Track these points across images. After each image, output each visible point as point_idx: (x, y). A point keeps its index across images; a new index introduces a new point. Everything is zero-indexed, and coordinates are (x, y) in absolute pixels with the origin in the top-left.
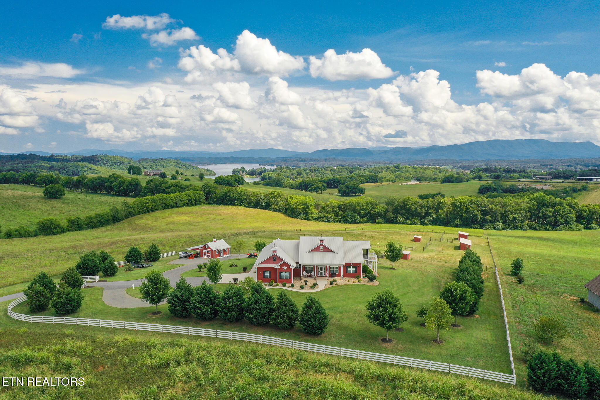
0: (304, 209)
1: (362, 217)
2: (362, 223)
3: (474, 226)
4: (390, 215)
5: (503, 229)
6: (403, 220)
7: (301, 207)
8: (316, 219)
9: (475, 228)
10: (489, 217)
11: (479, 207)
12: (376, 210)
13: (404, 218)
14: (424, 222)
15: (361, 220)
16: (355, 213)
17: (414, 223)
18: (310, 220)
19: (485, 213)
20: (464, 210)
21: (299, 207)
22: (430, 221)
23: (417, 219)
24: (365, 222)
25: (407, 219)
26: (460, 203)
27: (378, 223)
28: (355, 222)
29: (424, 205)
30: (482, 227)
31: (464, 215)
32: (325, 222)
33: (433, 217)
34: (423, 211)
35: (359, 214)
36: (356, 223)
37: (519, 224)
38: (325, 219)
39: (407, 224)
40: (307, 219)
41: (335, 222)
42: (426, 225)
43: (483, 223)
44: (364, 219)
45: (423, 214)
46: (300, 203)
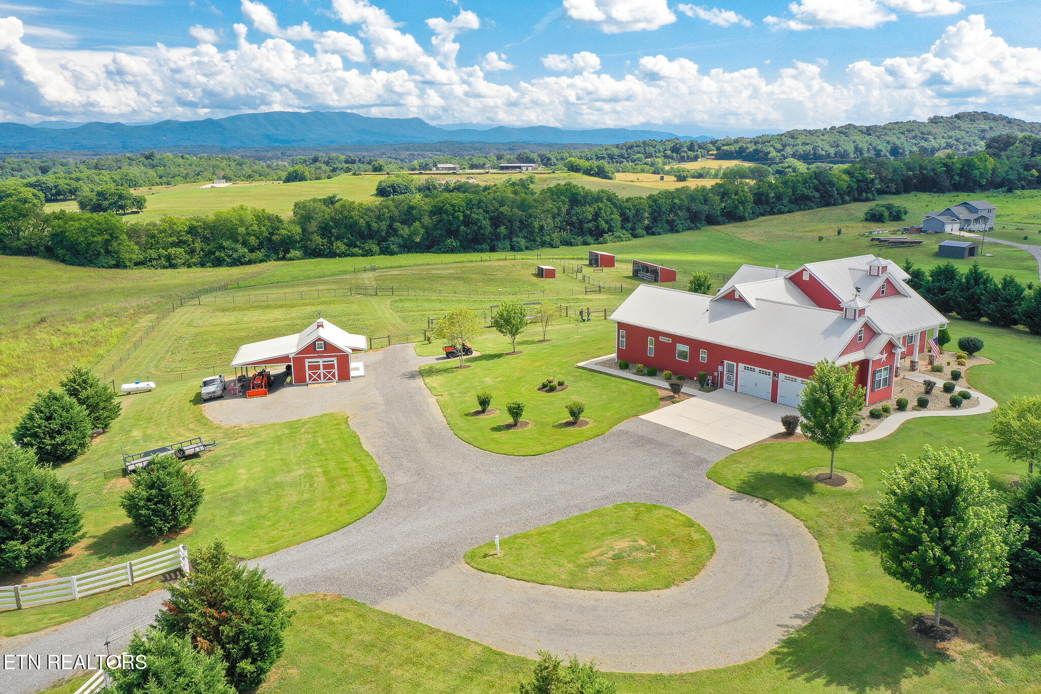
0: (107, 243)
1: (252, 251)
2: (255, 262)
3: (480, 247)
4: (318, 240)
5: (527, 248)
6: (343, 248)
7: (99, 239)
8: (137, 264)
9: (482, 251)
10: (502, 230)
11: (485, 211)
12: (284, 232)
13: (344, 244)
14: (388, 248)
15: (253, 256)
16: (237, 241)
17: (368, 253)
18: (125, 267)
19: (496, 221)
20: (461, 218)
21: (95, 239)
22: (400, 246)
23: (373, 243)
24: (261, 261)
25: (351, 245)
26: (453, 206)
27: (291, 259)
28: (238, 262)
29: (383, 215)
30: (493, 249)
31: (462, 228)
32: (164, 267)
33: (402, 236)
34: (384, 225)
35: (245, 244)
36: (242, 264)
37: (547, 238)
38: (163, 261)
39: (353, 255)
40: (117, 266)
41: (189, 266)
42: (392, 253)
43: (492, 240)
44: (259, 254)
45: (383, 234)
46: (94, 229)
